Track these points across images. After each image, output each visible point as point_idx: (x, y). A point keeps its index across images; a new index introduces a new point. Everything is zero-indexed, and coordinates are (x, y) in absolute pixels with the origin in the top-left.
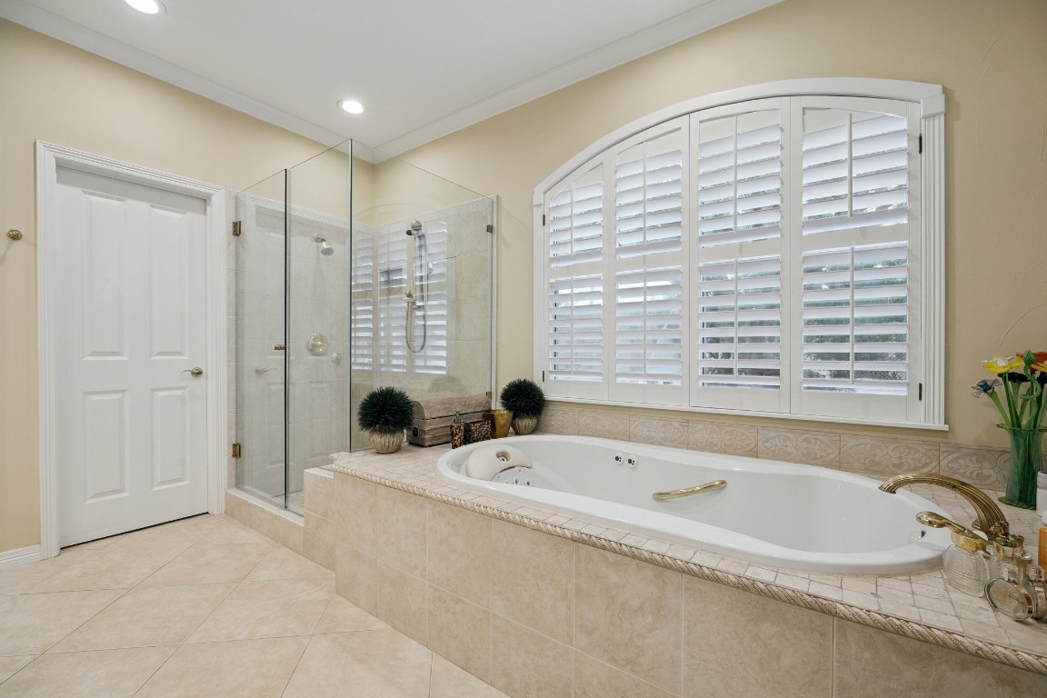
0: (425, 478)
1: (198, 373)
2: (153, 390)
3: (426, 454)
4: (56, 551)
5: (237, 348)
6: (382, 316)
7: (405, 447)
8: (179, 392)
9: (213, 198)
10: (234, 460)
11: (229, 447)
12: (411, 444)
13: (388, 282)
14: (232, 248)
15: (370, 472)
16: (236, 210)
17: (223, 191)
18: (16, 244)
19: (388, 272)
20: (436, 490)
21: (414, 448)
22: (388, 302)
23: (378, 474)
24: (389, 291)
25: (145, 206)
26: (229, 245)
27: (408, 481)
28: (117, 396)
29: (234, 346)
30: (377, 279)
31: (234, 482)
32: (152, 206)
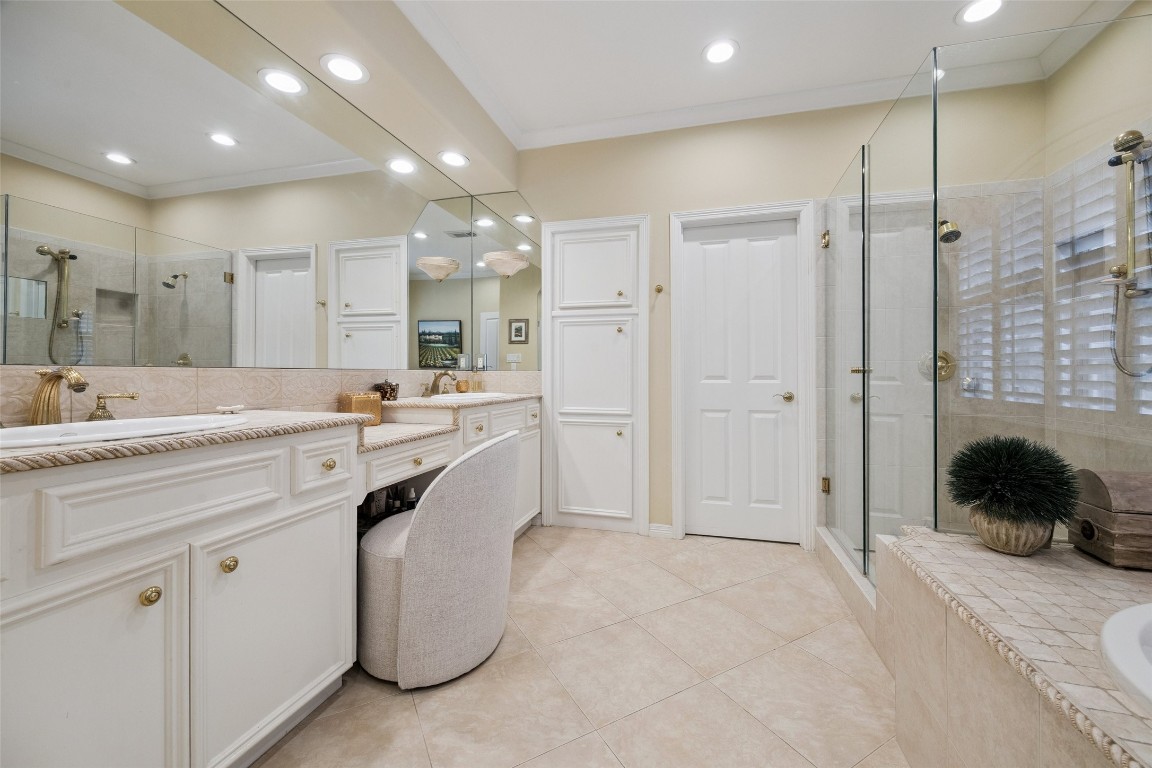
0: (1059, 639)
1: (789, 398)
2: (750, 411)
3: (1106, 584)
4: (681, 534)
5: (826, 372)
6: (1063, 317)
7: (1061, 553)
8: (772, 416)
9: (802, 215)
10: (823, 495)
11: (818, 480)
12: (1081, 550)
13: (1076, 259)
14: (822, 261)
15: (942, 578)
16: (826, 219)
17: (811, 203)
18: (661, 295)
19: (1072, 244)
20: (1067, 688)
21: (1081, 561)
22: (1075, 292)
23: (954, 588)
24: (1079, 275)
25: (743, 241)
26: (818, 260)
27: (1004, 629)
28: (723, 415)
29: (824, 369)
30: (1051, 259)
31: (824, 520)
32: (750, 240)
